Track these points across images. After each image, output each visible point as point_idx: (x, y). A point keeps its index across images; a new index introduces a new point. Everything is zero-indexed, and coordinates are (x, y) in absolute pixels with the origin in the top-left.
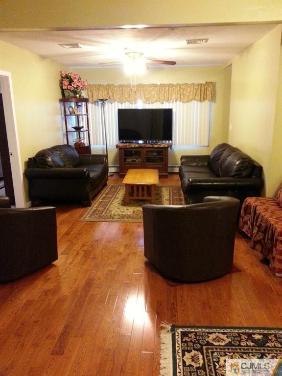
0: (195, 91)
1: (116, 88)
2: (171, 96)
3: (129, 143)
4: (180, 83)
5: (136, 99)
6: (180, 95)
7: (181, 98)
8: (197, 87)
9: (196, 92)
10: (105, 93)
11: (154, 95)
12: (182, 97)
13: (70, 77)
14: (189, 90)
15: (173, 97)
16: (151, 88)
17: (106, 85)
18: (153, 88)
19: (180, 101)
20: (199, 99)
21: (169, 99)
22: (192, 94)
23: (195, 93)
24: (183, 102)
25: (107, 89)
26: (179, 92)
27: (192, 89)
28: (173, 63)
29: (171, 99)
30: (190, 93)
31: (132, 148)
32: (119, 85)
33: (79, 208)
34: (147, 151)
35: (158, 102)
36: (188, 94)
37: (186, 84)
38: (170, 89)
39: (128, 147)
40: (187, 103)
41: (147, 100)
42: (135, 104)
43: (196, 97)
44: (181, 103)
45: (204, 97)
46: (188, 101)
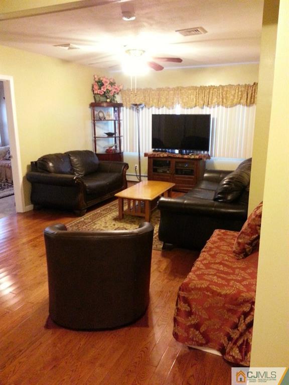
0: (240, 93)
1: (153, 92)
2: (212, 100)
3: (162, 151)
4: (223, 84)
5: (173, 103)
6: (223, 99)
7: (223, 102)
8: (243, 89)
9: (242, 95)
10: (142, 97)
11: (193, 99)
12: (224, 100)
13: (102, 81)
14: (233, 92)
15: (214, 101)
16: (190, 92)
17: (144, 89)
18: (192, 91)
19: (222, 105)
20: (245, 103)
21: (210, 103)
22: (236, 97)
23: (240, 96)
24: (227, 107)
25: (144, 93)
26: (221, 95)
27: (237, 91)
28: (179, 60)
29: (212, 103)
30: (234, 96)
31: (160, 157)
32: (157, 89)
33: (68, 217)
34: (176, 162)
35: (197, 107)
36: (232, 97)
37: (230, 86)
38: (211, 92)
39: (156, 156)
40: (231, 108)
41: (185, 105)
42: (172, 109)
43: (242, 101)
44: (224, 108)
45: (251, 101)
46: (232, 106)
